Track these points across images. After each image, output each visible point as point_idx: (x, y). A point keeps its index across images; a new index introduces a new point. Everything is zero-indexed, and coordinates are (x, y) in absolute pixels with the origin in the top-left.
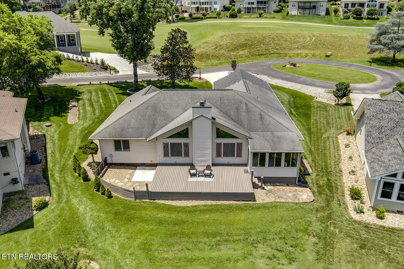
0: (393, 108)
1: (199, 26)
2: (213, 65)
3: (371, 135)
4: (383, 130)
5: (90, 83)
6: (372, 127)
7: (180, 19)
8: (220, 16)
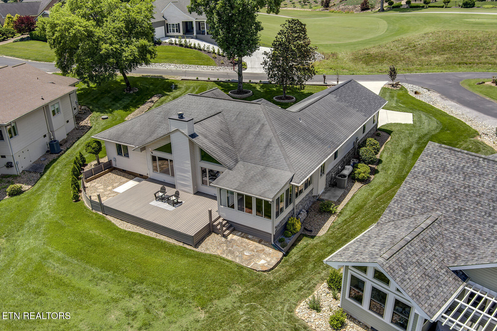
0: (464, 166)
1: (407, 18)
2: (380, 71)
3: (401, 201)
4: (424, 198)
5: (197, 79)
6: (411, 189)
7: (393, 7)
8: (449, 5)
